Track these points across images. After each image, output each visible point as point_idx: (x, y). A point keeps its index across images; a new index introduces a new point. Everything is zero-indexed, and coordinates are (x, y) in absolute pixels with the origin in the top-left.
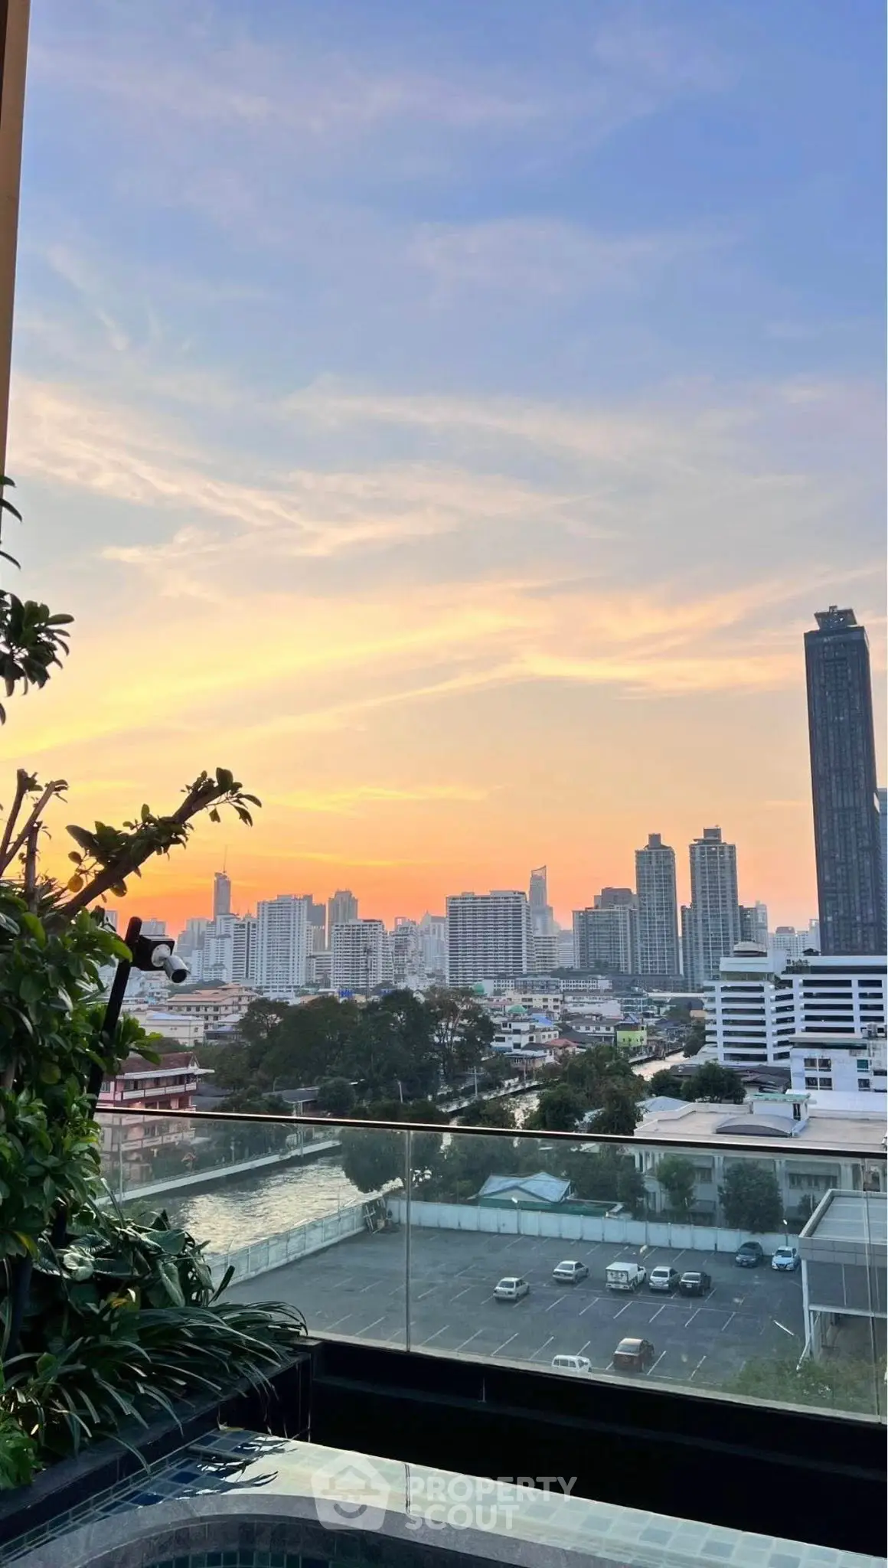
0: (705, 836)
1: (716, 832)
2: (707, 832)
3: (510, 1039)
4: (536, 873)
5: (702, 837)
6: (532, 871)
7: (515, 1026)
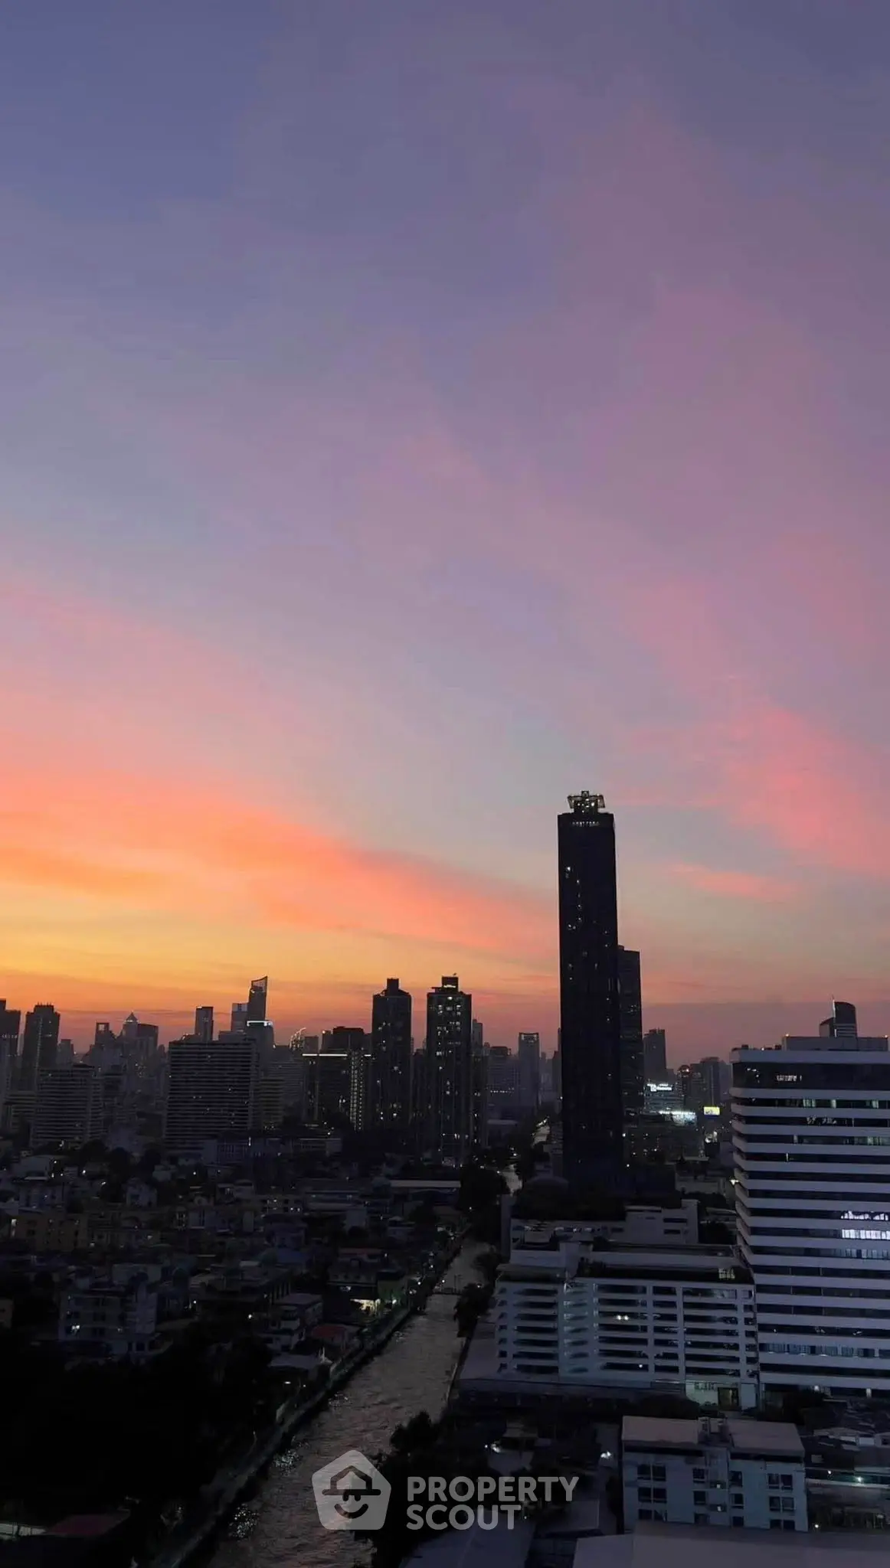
0: (443, 984)
1: (454, 980)
2: (445, 980)
3: (278, 1339)
4: (255, 984)
5: (440, 985)
6: (252, 982)
7: (285, 1325)
